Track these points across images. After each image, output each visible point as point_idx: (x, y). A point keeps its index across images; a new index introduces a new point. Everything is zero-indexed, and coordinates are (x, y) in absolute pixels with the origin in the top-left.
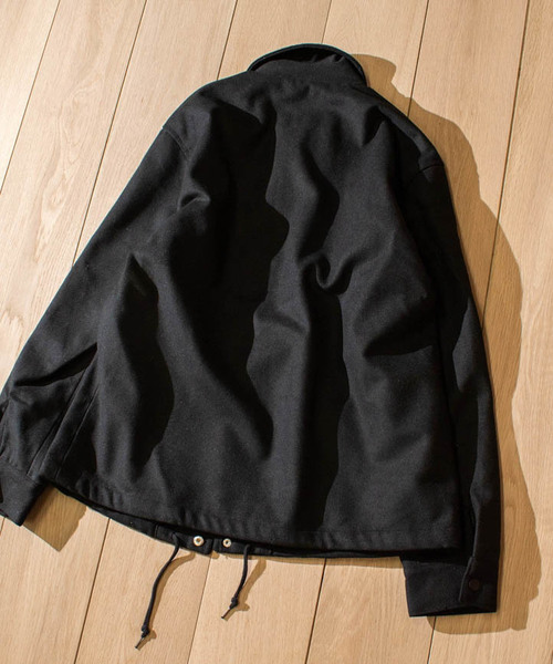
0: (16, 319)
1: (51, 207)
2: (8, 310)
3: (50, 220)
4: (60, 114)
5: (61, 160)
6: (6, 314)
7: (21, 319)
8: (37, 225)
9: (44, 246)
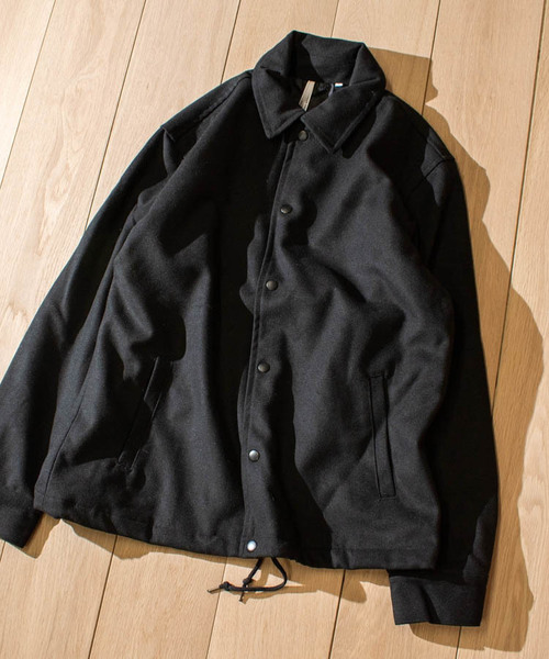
0: (20, 314)
1: (54, 197)
2: (11, 304)
3: (53, 211)
4: (62, 100)
5: (64, 149)
6: (9, 309)
7: (25, 315)
8: (40, 216)
9: (49, 237)
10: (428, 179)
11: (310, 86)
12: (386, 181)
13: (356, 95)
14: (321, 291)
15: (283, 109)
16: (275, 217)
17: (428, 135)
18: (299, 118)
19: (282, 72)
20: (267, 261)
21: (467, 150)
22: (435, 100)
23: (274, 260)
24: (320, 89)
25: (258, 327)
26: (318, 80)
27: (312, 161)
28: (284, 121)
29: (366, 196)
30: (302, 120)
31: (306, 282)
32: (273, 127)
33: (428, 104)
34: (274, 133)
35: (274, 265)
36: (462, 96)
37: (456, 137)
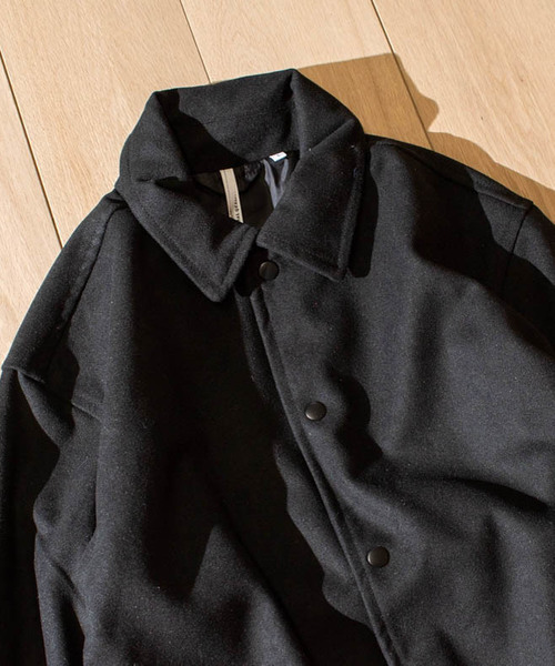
10: (517, 252)
11: (228, 177)
12: (474, 288)
13: (333, 163)
14: (473, 526)
15: (216, 240)
16: (303, 435)
17: (471, 181)
18: (254, 244)
19: (180, 175)
20: (341, 519)
21: (536, 179)
22: (439, 118)
23: (349, 509)
24: (250, 177)
25: (389, 642)
26: (236, 163)
27: (312, 307)
28: (229, 260)
29: (449, 327)
30: (261, 243)
31: (438, 524)
32: (215, 278)
33: (432, 129)
34: (223, 288)
35: (356, 520)
36: (477, 95)
37: (505, 164)
